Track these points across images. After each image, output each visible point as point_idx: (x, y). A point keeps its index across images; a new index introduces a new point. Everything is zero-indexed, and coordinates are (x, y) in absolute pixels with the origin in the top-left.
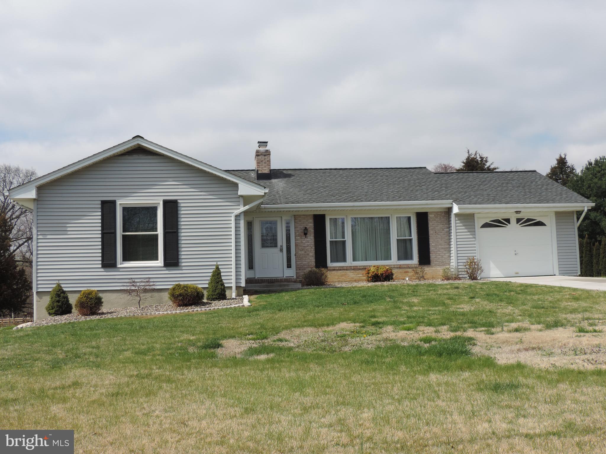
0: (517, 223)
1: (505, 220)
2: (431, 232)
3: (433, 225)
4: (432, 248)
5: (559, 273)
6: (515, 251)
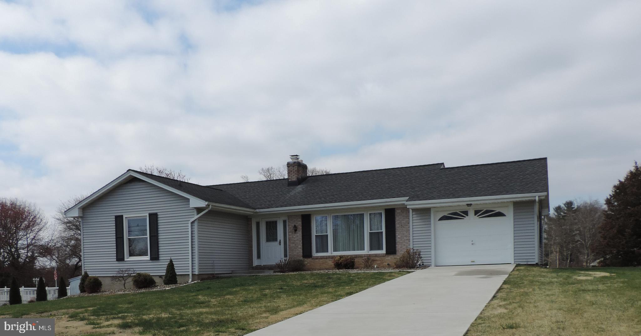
0: (475, 215)
1: (463, 212)
2: (397, 226)
3: (399, 219)
4: (398, 240)
5: (515, 262)
6: (472, 241)
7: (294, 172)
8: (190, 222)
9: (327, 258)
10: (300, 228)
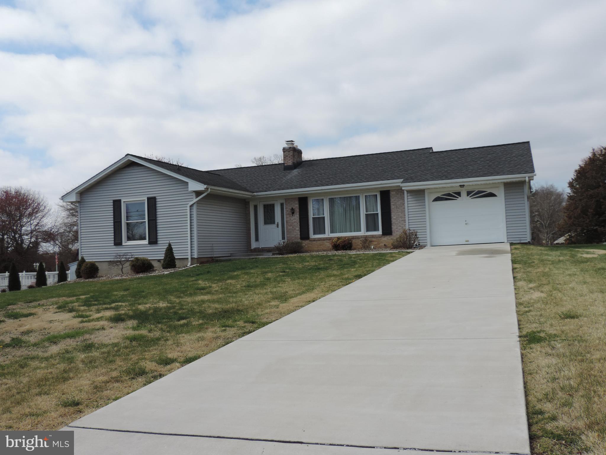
0: (468, 195)
1: (455, 193)
2: (392, 207)
3: (394, 201)
4: (393, 221)
5: (508, 241)
6: (466, 221)
7: (289, 157)
8: (188, 206)
9: (324, 240)
10: (297, 210)
